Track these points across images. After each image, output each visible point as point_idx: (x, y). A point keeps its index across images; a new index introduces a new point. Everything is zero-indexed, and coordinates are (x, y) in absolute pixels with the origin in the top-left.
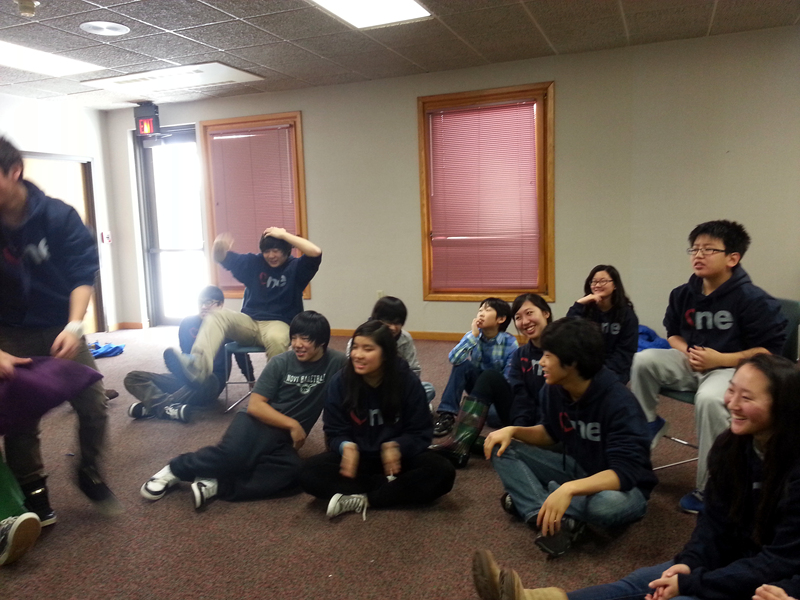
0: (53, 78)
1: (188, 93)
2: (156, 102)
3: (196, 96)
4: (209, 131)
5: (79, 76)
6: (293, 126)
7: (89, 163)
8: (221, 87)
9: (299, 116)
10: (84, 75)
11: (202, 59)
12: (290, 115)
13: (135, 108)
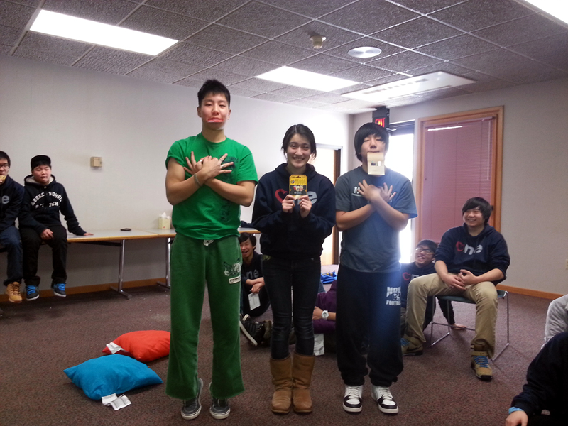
0: (325, 93)
1: (413, 97)
2: (388, 107)
3: (418, 100)
4: (425, 125)
5: (341, 90)
6: (495, 118)
7: (340, 150)
8: (439, 91)
9: (501, 110)
10: (344, 89)
11: (430, 70)
12: (493, 109)
13: (374, 112)
